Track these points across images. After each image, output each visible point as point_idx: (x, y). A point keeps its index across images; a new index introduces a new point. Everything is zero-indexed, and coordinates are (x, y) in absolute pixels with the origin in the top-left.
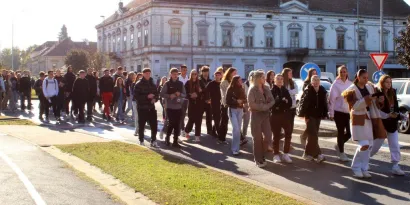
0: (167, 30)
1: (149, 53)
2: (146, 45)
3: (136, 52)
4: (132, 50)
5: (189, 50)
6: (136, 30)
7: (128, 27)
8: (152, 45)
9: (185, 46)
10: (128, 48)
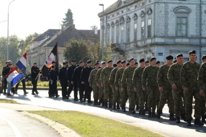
0: (172, 20)
1: (152, 45)
2: (149, 36)
3: (139, 44)
4: (135, 41)
5: (196, 41)
6: (139, 19)
7: (131, 16)
8: (155, 37)
9: (192, 37)
10: (132, 39)
